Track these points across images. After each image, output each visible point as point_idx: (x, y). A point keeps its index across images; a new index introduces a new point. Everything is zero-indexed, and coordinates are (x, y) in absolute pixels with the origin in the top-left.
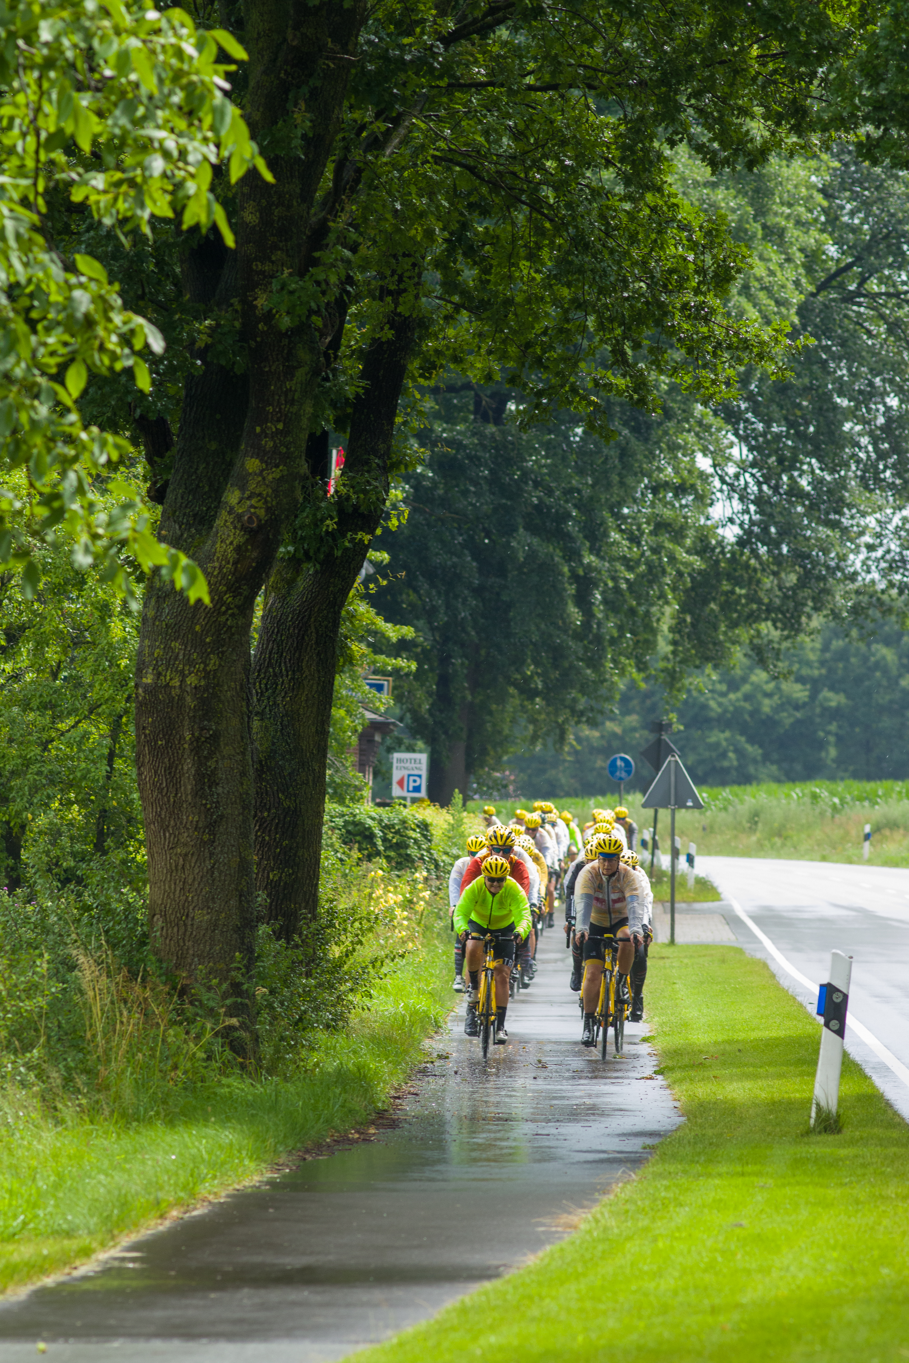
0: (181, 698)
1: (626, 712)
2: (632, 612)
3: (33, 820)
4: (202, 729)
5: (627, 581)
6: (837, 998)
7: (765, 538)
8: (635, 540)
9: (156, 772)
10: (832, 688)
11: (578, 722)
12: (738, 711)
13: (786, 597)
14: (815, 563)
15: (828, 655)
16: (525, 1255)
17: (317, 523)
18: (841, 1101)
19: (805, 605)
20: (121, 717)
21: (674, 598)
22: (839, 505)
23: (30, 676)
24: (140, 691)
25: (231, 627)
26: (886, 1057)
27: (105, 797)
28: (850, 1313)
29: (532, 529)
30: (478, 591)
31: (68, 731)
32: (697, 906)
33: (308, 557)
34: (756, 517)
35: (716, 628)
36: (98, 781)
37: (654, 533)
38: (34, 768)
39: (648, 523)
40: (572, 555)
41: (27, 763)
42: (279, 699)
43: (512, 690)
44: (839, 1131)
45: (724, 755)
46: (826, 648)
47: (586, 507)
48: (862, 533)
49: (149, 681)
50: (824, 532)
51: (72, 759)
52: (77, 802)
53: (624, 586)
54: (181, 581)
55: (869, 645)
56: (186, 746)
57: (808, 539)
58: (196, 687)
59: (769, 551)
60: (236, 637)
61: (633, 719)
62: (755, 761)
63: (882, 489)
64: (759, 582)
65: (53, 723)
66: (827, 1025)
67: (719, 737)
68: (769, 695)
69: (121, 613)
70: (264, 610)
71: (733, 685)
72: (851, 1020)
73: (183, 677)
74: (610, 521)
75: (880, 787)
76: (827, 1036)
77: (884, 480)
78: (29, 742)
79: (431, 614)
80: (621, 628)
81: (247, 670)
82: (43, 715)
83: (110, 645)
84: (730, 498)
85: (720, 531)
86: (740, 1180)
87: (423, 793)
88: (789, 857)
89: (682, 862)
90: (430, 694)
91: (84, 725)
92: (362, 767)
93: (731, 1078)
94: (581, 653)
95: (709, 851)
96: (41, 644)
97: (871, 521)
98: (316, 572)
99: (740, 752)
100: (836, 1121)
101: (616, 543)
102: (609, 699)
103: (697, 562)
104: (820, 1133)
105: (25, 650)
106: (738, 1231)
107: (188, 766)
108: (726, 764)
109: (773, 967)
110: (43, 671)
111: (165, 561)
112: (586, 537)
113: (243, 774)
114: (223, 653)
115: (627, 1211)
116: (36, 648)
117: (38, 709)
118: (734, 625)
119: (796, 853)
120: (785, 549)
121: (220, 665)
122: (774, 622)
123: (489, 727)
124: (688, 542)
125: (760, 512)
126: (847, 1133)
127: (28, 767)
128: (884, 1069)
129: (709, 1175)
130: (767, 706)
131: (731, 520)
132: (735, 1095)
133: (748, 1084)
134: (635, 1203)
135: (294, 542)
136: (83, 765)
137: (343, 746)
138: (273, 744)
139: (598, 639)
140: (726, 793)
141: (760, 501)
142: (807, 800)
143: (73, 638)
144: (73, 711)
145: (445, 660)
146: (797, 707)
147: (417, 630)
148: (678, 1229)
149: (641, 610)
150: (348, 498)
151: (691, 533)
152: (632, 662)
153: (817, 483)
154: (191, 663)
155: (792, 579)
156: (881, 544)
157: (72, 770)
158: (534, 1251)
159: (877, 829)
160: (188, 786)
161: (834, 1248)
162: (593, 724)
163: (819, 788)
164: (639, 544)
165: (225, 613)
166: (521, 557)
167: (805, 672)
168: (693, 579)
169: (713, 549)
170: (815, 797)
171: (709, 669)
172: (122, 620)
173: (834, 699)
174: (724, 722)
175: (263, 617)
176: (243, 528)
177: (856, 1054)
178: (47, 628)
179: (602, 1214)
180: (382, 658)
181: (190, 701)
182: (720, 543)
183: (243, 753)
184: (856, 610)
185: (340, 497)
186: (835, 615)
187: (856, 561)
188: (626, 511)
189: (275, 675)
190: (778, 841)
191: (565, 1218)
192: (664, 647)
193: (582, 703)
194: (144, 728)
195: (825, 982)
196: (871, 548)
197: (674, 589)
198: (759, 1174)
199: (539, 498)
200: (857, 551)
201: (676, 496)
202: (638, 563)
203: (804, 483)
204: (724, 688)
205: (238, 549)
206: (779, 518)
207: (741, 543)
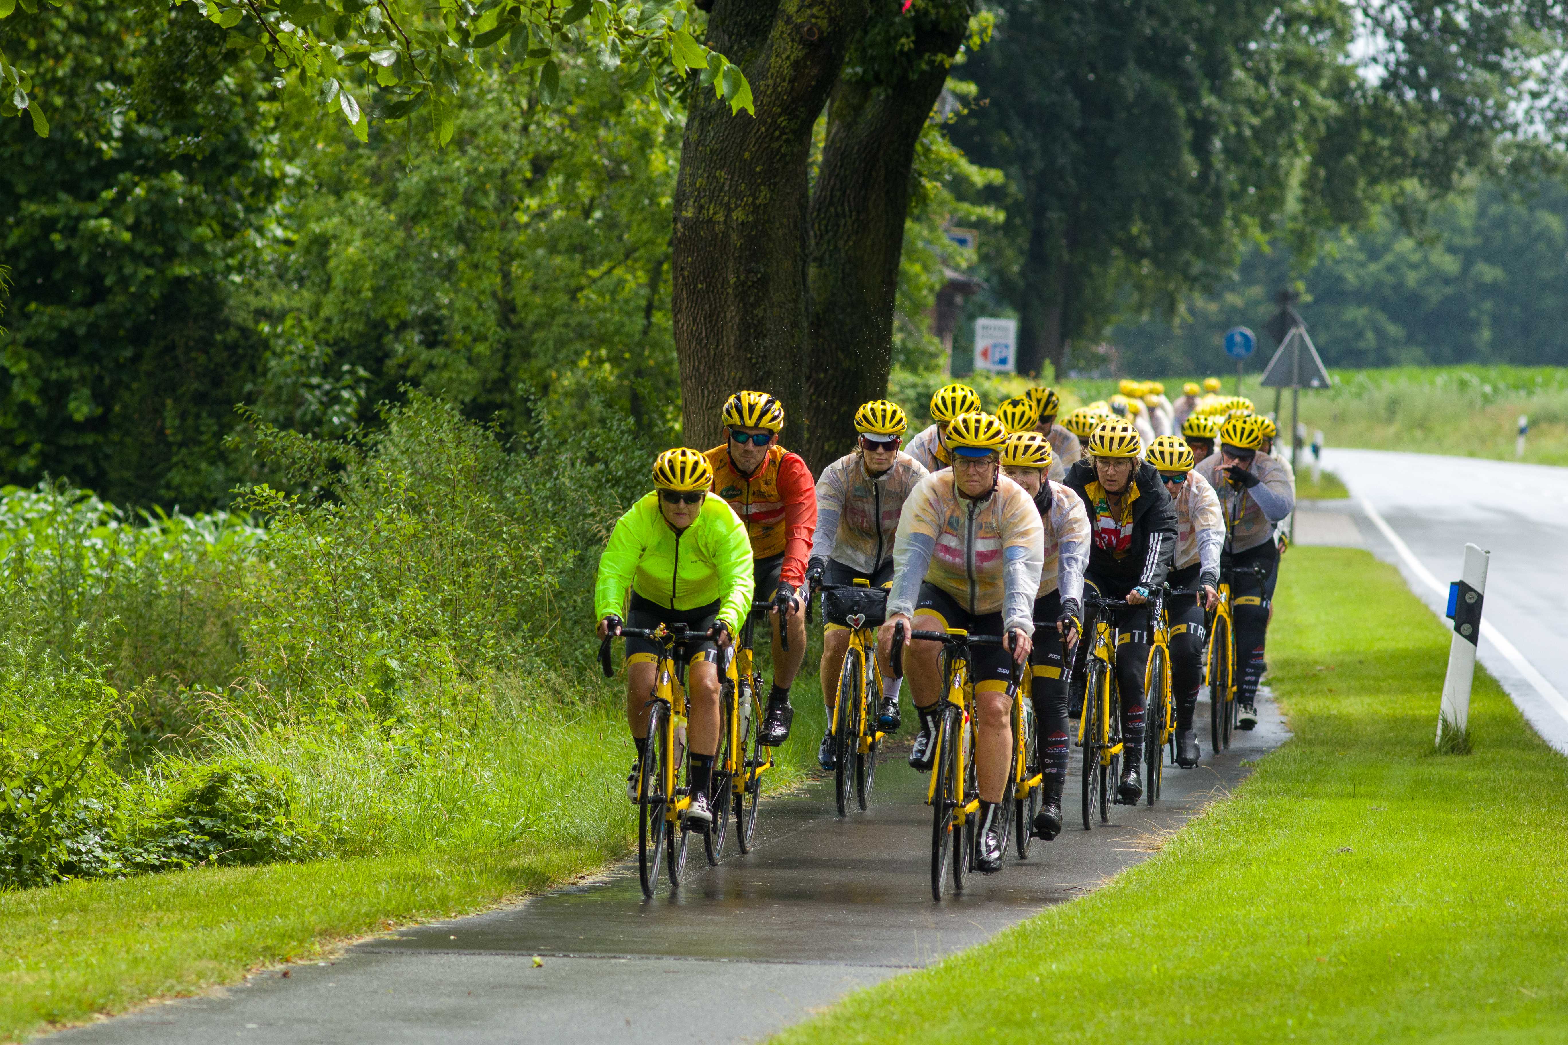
0: (726, 235)
1: (1248, 280)
2: (1257, 163)
3: (558, 379)
4: (749, 271)
5: (1252, 127)
6: (1470, 599)
7: (1413, 81)
8: (1262, 79)
9: (694, 320)
10: (1489, 260)
11: (1191, 290)
12: (1378, 285)
13: (1435, 150)
14: (1470, 111)
15: (1485, 223)
16: (1099, 877)
17: (890, 41)
18: (1471, 720)
19: (1456, 159)
20: (660, 263)
21: (1306, 147)
22: (1499, 45)
23: (558, 214)
24: (679, 225)
25: (784, 155)
26: (1530, 674)
27: (641, 355)
28: (1467, 948)
29: (1146, 64)
30: (1080, 135)
31: (601, 278)
32: (1323, 504)
33: (878, 81)
34: (1404, 57)
35: (1353, 183)
36: (633, 336)
37: (1285, 72)
38: (560, 319)
39: (1278, 60)
40: (1190, 95)
41: (553, 313)
42: (841, 244)
43: (1116, 251)
44: (1469, 752)
45: (1360, 335)
46: (1482, 213)
47: (1208, 40)
48: (1525, 78)
49: (690, 215)
50: (1482, 75)
51: (604, 310)
52: (609, 360)
53: (1248, 133)
54: (722, 88)
55: (1531, 209)
56: (730, 291)
57: (1462, 83)
58: (742, 223)
59: (1418, 98)
60: (791, 167)
61: (1256, 291)
62: (1396, 343)
63: (1550, 27)
64: (1404, 132)
65: (584, 268)
66: (1458, 629)
67: (1356, 313)
68: (1415, 267)
69: (663, 143)
70: (827, 139)
71: (1374, 254)
72: (1485, 626)
73: (729, 211)
74: (1234, 57)
75: (1538, 374)
76: (1458, 642)
77: (1552, 17)
78: (555, 289)
79: (1023, 159)
80: (1244, 182)
81: (803, 207)
82: (572, 259)
83: (650, 180)
84: (1373, 33)
85: (1361, 72)
86: (1350, 802)
87: (1011, 365)
88: (1431, 451)
89: (1306, 455)
90: (1021, 252)
91: (618, 272)
92: (940, 331)
93: (1348, 693)
94: (1196, 208)
95: (1337, 441)
96: (572, 176)
97: (1536, 64)
98: (887, 97)
99: (1380, 333)
100: (1466, 741)
101: (1240, 83)
102: (1229, 263)
103: (1333, 107)
104: (1446, 753)
105: (554, 182)
106: (1344, 856)
107: (732, 314)
108: (1362, 345)
109: (1405, 573)
110: (574, 209)
111: (704, 65)
112: (1207, 75)
113: (795, 325)
114: (775, 184)
115: (1219, 832)
116: (566, 182)
117: (567, 251)
118: (1374, 181)
119: (1441, 447)
120: (1436, 94)
121: (771, 198)
122: (1421, 179)
123: (1088, 293)
124: (1324, 83)
125: (1409, 50)
126: (1478, 754)
127: (553, 317)
128: (1526, 687)
129: (1314, 795)
130: (1412, 278)
131: (1375, 60)
132: (1351, 710)
133: (1367, 699)
134: (1229, 824)
135: (863, 61)
136: (617, 318)
137: (918, 307)
138: (833, 295)
139: (1217, 193)
140: (1361, 377)
141: (1409, 38)
142: (1455, 387)
143: (608, 173)
144: (606, 255)
145: (1040, 212)
146: (1447, 281)
147: (1007, 176)
148: (1276, 853)
149: (1268, 161)
150: (926, 13)
151: (1327, 73)
152: (1257, 221)
153: (1475, 18)
154: (739, 195)
155: (1441, 129)
156: (1547, 92)
157: (603, 323)
158: (1109, 874)
159: (1534, 422)
160: (731, 337)
161: (1453, 878)
162: (1210, 293)
163: (1468, 373)
164: (1266, 85)
165: (778, 138)
166: (1130, 96)
167: (1458, 241)
168: (1329, 127)
169: (1353, 92)
170: (1463, 384)
171: (1344, 229)
172: (665, 152)
173: (1489, 273)
174: (1361, 297)
175: (825, 148)
176: (802, 41)
177: (1493, 669)
178: (579, 159)
179: (1190, 834)
180: (965, 206)
181: (735, 239)
182: (1361, 85)
183: (795, 301)
184: (1516, 167)
185: (917, 11)
186: (1491, 171)
187: (1517, 110)
188: (1253, 46)
189: (837, 215)
190: (1419, 434)
191: (1146, 839)
192: (1292, 204)
193: (1197, 266)
194: (682, 269)
195: (1457, 579)
196: (1535, 95)
197: (1306, 137)
198: (1372, 796)
199: (1154, 29)
200: (1519, 98)
201: (1312, 31)
202: (1264, 106)
203: (1461, 19)
204: (1361, 257)
205: (796, 65)
206: (1429, 59)
207: (1386, 85)
